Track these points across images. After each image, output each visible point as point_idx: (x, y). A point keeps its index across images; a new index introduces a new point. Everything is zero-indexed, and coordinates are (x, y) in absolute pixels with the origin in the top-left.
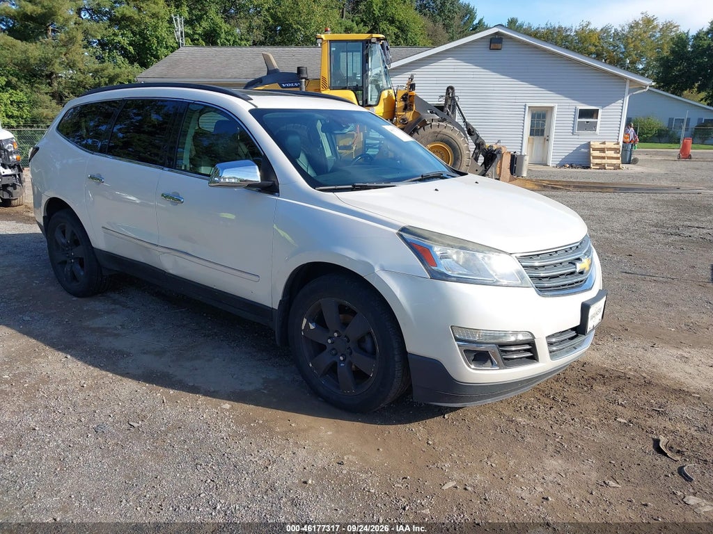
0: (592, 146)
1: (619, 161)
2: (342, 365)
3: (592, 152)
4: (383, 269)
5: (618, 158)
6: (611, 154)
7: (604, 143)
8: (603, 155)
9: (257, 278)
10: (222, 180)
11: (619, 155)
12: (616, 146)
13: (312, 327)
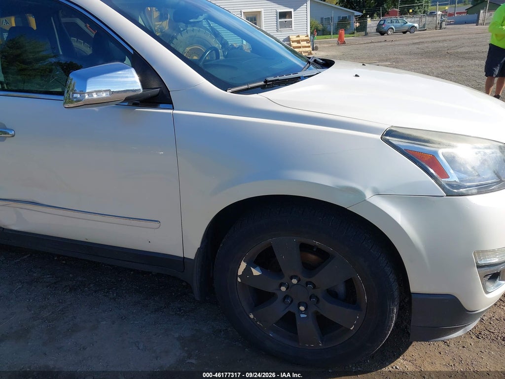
0: (291, 39)
1: (310, 49)
2: (302, 316)
3: (292, 43)
4: (378, 194)
5: (309, 47)
6: (304, 44)
7: (298, 36)
8: (299, 45)
9: (156, 225)
10: (87, 97)
11: (309, 44)
12: (306, 38)
13: (256, 272)
